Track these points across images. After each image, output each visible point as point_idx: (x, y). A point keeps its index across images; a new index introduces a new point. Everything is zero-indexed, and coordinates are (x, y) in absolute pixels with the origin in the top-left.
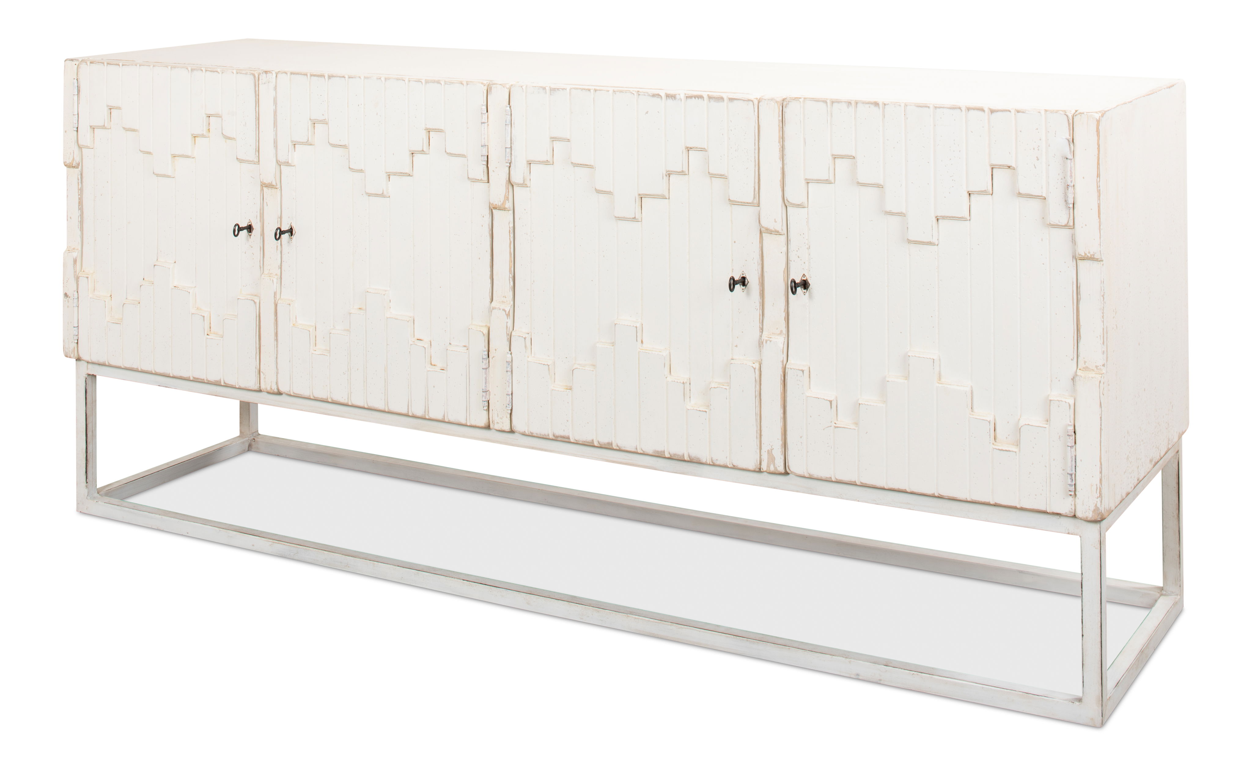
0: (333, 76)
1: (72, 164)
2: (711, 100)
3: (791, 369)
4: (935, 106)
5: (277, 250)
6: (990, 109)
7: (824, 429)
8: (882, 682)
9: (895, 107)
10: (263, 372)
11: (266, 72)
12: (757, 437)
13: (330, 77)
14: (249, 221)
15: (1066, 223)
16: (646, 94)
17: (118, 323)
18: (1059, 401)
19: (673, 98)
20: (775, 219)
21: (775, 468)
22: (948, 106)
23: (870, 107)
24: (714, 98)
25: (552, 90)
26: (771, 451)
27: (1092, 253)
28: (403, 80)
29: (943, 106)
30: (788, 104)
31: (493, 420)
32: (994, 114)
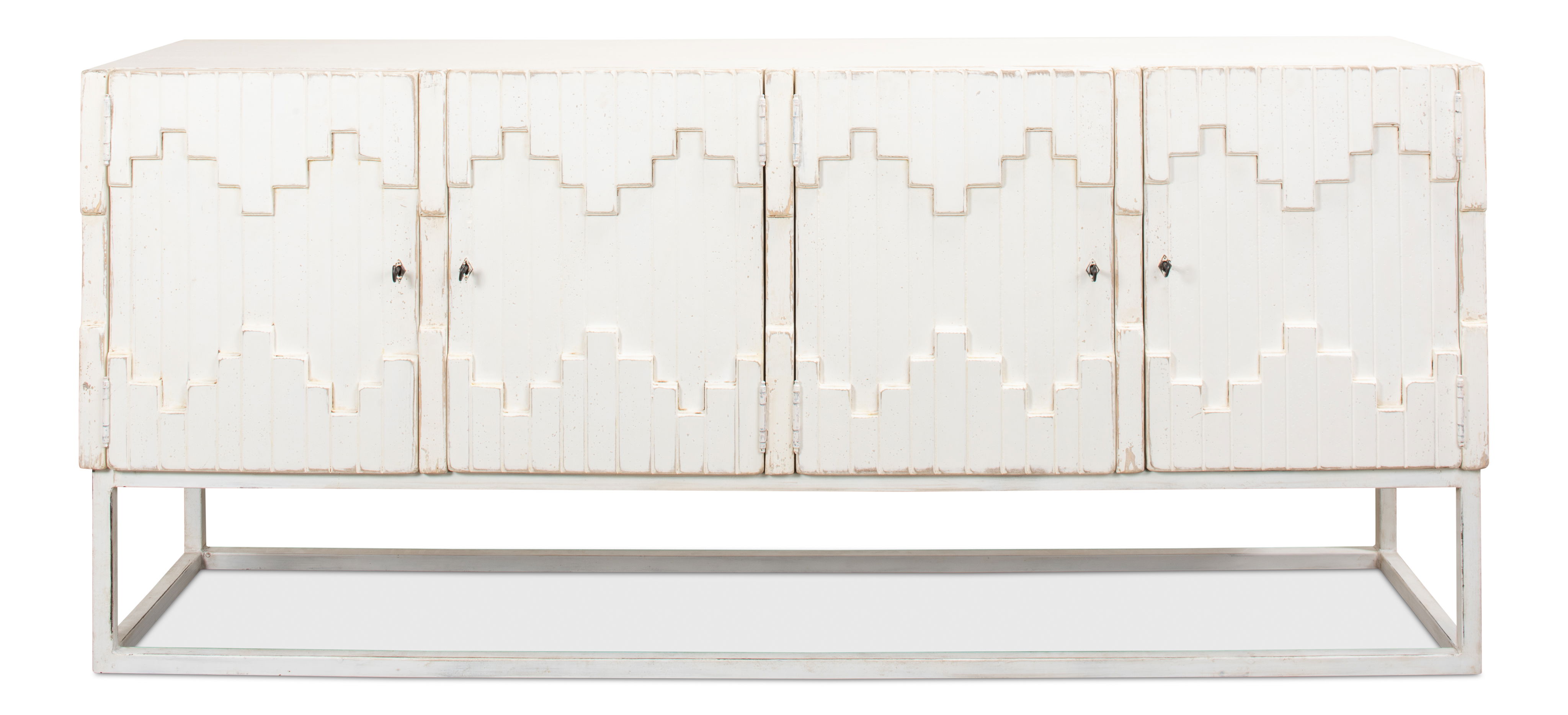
0: (538, 73)
1: (98, 210)
2: (1059, 74)
3: (1154, 358)
4: (1317, 67)
5: (443, 293)
6: (1375, 68)
7: (1192, 418)
8: (1249, 675)
9: (1273, 71)
10: (424, 449)
11: (431, 73)
12: (1113, 437)
13: (532, 74)
14: (397, 262)
15: (1454, 176)
16: (978, 73)
17: (180, 412)
18: (1447, 355)
19: (1012, 75)
20: (1135, 199)
21: (1135, 467)
22: (1331, 67)
23: (1244, 72)
24: (1062, 72)
25: (855, 74)
26: (1131, 450)
27: (1479, 204)
28: (644, 73)
29: (1324, 67)
30: (1151, 74)
31: (772, 463)
32: (1380, 73)
